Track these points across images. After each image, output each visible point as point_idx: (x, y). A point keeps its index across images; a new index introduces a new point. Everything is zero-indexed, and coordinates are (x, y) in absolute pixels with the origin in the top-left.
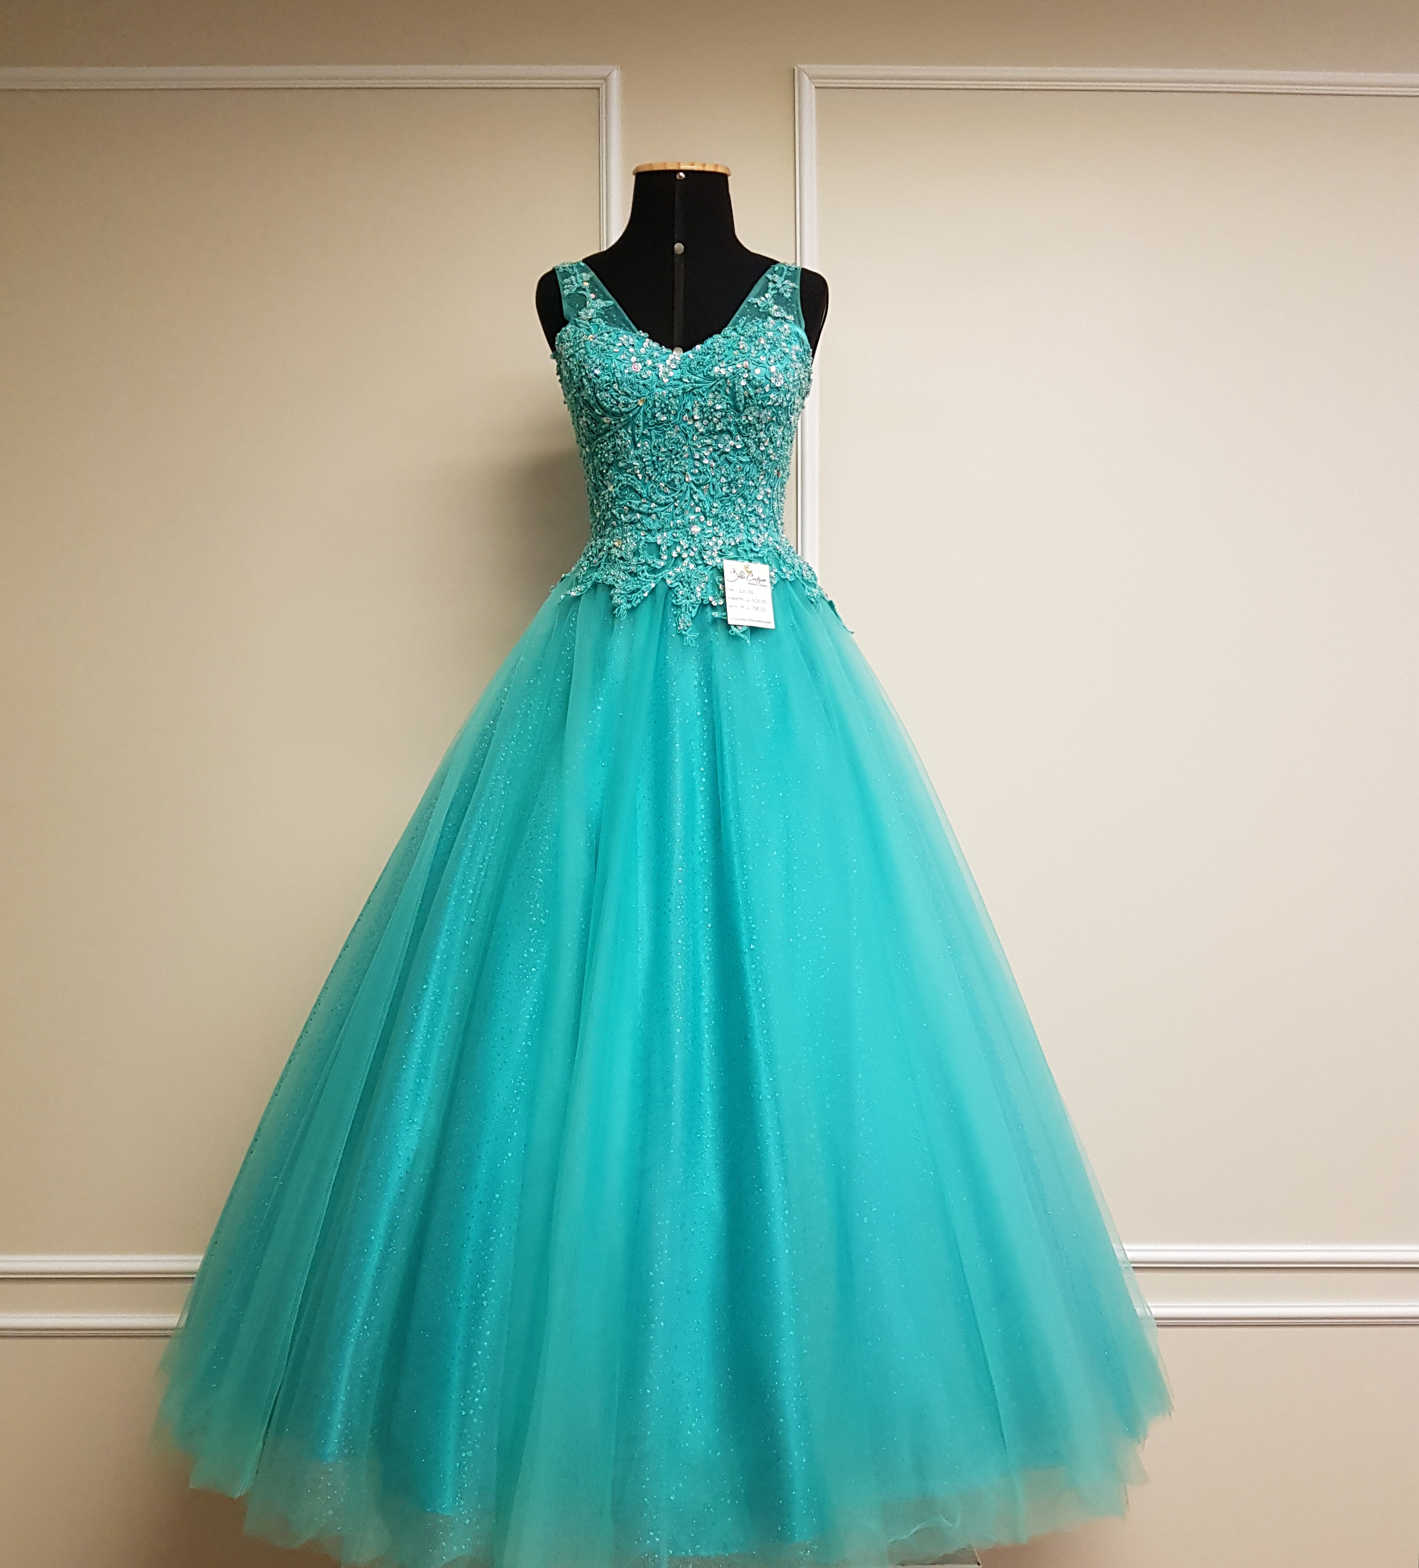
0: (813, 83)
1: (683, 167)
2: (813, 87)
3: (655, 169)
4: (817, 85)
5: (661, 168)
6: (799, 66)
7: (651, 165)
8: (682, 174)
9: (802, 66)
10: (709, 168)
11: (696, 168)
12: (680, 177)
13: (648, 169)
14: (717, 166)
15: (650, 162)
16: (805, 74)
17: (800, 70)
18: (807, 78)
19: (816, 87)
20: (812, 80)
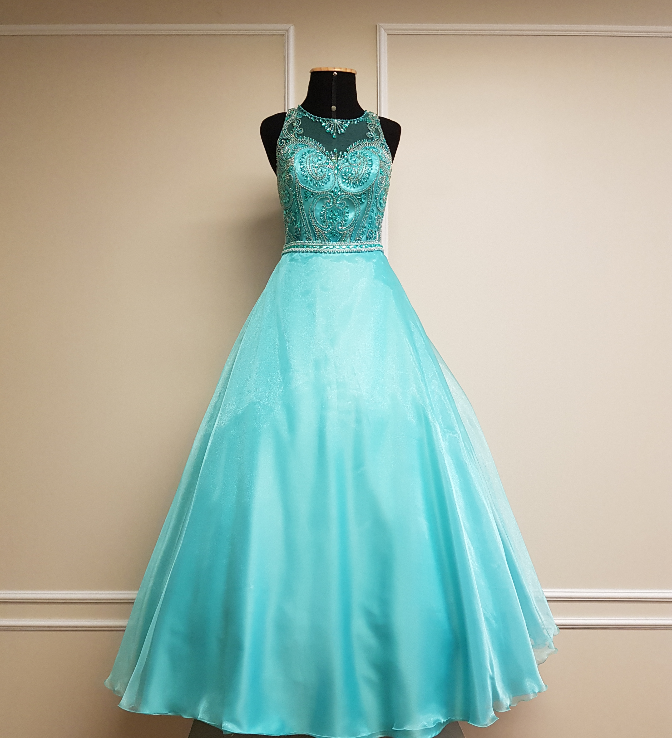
0: (386, 32)
1: (336, 70)
2: (386, 34)
3: (323, 70)
4: (387, 33)
5: (326, 70)
6: (379, 24)
7: (320, 68)
8: (335, 73)
9: (380, 24)
10: (348, 71)
11: (343, 70)
12: (335, 74)
13: (319, 70)
14: (351, 70)
15: (320, 67)
16: (382, 28)
17: (379, 25)
18: (383, 30)
19: (387, 34)
20: (386, 31)
